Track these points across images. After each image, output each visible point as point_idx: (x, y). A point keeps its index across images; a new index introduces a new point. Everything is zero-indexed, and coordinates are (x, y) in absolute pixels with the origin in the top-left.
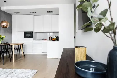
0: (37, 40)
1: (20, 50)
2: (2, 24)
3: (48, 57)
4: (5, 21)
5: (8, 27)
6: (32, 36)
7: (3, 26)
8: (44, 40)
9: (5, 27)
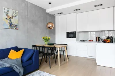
0: (81, 41)
1: (64, 52)
2: (48, 26)
3: (97, 65)
4: (50, 22)
5: (53, 28)
6: (75, 37)
7: (49, 27)
8: (89, 41)
9: (50, 29)
